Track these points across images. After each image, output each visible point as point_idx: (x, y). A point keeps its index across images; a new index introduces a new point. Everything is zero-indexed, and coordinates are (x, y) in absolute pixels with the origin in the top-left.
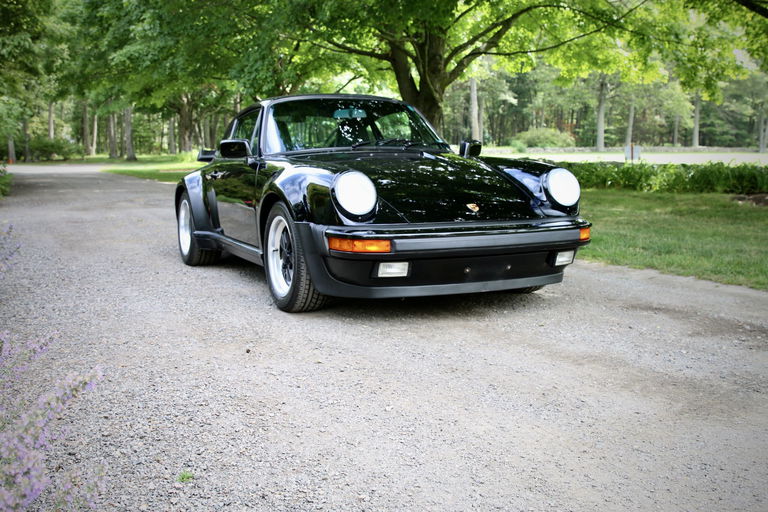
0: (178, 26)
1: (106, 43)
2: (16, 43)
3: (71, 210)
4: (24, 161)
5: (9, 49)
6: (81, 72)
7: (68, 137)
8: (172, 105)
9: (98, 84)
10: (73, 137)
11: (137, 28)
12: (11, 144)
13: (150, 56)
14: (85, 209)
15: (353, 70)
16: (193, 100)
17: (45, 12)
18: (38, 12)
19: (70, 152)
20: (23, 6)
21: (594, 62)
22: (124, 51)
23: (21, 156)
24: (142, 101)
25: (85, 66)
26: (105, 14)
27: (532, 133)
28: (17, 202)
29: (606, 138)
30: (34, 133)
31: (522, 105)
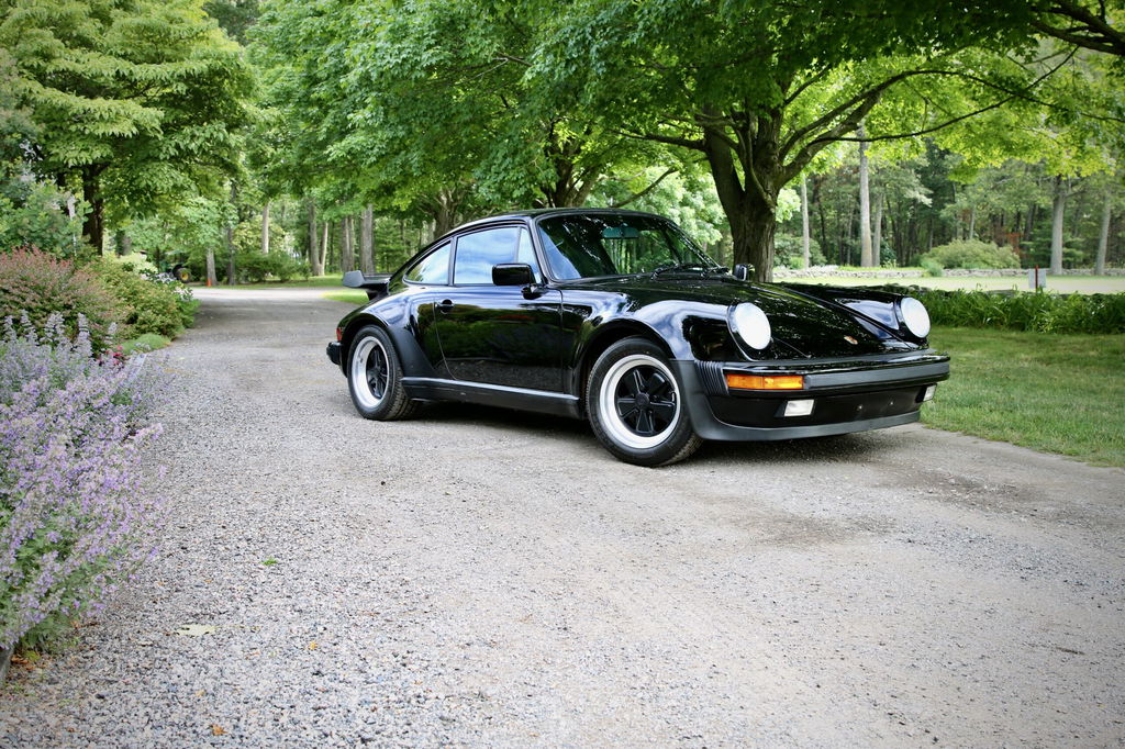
0: (407, 112)
1: (325, 130)
2: (208, 136)
3: (266, 346)
4: (227, 283)
5: (199, 142)
6: (299, 164)
7: (290, 250)
8: (427, 207)
9: (321, 179)
10: (296, 249)
11: (358, 117)
12: (210, 258)
13: (376, 150)
14: (282, 346)
15: (665, 161)
16: (456, 200)
17: (245, 94)
18: (237, 95)
19: (291, 271)
20: (219, 88)
21: (1008, 147)
22: (343, 143)
23: (223, 276)
24: (380, 202)
25: (302, 157)
26: (322, 95)
27: (956, 246)
28: (203, 337)
29: (1065, 255)
30: (242, 243)
31: (938, 204)
